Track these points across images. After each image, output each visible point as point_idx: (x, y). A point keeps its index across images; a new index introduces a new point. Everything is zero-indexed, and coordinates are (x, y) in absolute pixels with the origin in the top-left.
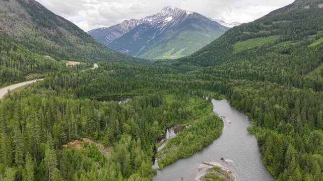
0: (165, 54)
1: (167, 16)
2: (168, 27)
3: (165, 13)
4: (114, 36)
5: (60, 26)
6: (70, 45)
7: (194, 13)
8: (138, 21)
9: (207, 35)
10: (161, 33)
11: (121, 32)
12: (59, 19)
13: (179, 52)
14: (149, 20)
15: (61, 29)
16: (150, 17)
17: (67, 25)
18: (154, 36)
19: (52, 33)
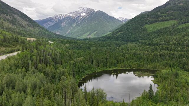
0: (84, 35)
1: (82, 12)
2: (84, 19)
3: (80, 11)
4: (49, 24)
5: (15, 14)
6: (23, 27)
7: (99, 11)
8: (63, 16)
9: (108, 24)
10: (79, 22)
11: (53, 22)
12: (14, 10)
13: (93, 34)
14: (70, 15)
15: (16, 16)
16: (71, 13)
17: (19, 14)
18: (75, 24)
19: (9, 18)
